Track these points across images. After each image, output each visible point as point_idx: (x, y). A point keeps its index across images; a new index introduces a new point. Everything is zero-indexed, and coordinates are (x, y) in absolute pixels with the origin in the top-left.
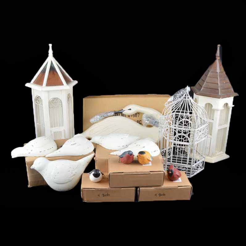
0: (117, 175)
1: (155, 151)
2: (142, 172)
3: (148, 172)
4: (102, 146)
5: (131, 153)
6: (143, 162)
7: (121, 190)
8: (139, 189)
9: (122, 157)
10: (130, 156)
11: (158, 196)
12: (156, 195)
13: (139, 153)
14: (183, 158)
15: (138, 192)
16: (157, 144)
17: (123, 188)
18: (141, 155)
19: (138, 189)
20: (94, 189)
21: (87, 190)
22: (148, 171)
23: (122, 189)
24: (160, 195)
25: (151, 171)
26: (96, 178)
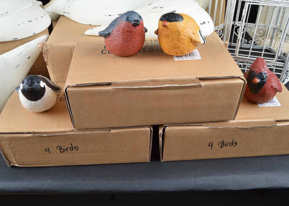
0: (93, 93)
1: (204, 23)
2: (173, 81)
3: (192, 81)
4: (70, 18)
5: (136, 18)
6: (176, 47)
7: (111, 134)
8: (164, 131)
9: (109, 34)
10: (134, 30)
11: (216, 146)
12: (211, 145)
13: (161, 19)
14: (253, 49)
15: (161, 139)
16: (207, 10)
17: (114, 128)
18: (168, 24)
19: (161, 131)
20: (30, 135)
21: (9, 138)
22: (194, 77)
23: (112, 131)
24: (223, 144)
25: (201, 77)
26: (33, 102)
